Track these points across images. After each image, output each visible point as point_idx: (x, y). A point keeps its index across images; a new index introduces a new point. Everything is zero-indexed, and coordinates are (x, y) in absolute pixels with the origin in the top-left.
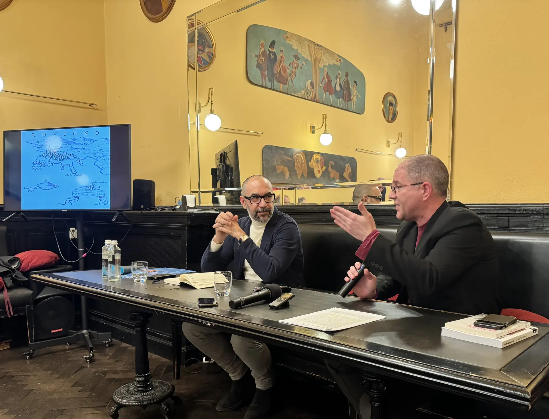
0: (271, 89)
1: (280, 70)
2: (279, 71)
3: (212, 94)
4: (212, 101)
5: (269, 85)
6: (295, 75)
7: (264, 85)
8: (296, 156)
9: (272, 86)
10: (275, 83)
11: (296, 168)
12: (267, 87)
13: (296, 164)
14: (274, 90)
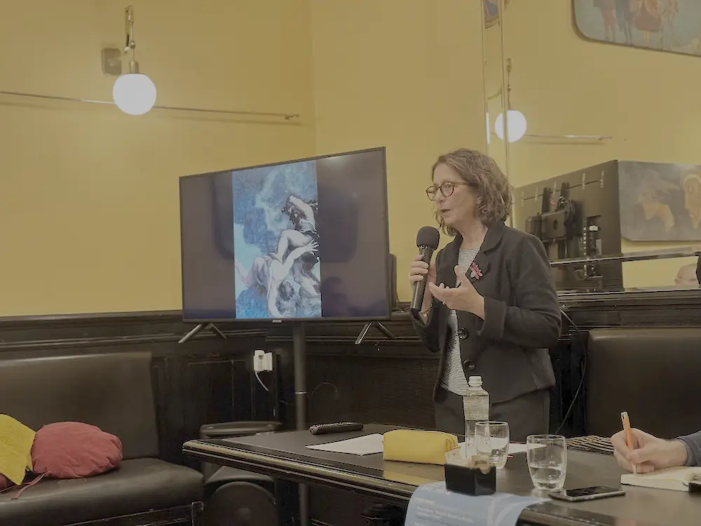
0: (625, 45)
1: (643, 4)
2: (640, 6)
3: (509, 71)
4: (509, 85)
5: (621, 36)
6: (677, 11)
7: (611, 40)
8: (685, 180)
9: (627, 38)
10: (635, 31)
11: (687, 206)
12: (617, 42)
13: (687, 196)
14: (632, 46)
